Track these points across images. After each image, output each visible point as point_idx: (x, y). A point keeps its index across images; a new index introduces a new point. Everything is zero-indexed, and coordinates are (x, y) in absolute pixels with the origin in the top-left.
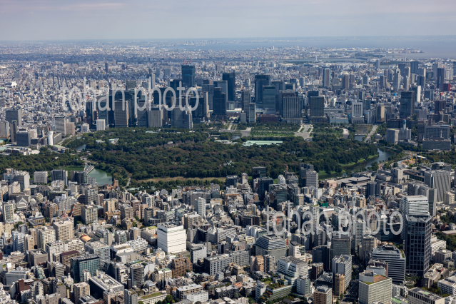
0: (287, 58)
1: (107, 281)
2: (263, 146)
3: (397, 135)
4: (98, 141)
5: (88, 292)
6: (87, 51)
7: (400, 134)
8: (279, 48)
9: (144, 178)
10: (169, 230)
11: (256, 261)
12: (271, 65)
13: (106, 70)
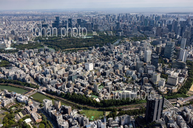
0: (75, 14)
1: (83, 81)
2: (89, 38)
3: (120, 34)
4: (43, 39)
5: (80, 85)
6: (18, 13)
7: (121, 33)
8: (71, 11)
9: (65, 49)
10: (89, 64)
11: (117, 71)
12: (73, 16)
13: (28, 18)
